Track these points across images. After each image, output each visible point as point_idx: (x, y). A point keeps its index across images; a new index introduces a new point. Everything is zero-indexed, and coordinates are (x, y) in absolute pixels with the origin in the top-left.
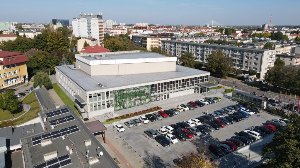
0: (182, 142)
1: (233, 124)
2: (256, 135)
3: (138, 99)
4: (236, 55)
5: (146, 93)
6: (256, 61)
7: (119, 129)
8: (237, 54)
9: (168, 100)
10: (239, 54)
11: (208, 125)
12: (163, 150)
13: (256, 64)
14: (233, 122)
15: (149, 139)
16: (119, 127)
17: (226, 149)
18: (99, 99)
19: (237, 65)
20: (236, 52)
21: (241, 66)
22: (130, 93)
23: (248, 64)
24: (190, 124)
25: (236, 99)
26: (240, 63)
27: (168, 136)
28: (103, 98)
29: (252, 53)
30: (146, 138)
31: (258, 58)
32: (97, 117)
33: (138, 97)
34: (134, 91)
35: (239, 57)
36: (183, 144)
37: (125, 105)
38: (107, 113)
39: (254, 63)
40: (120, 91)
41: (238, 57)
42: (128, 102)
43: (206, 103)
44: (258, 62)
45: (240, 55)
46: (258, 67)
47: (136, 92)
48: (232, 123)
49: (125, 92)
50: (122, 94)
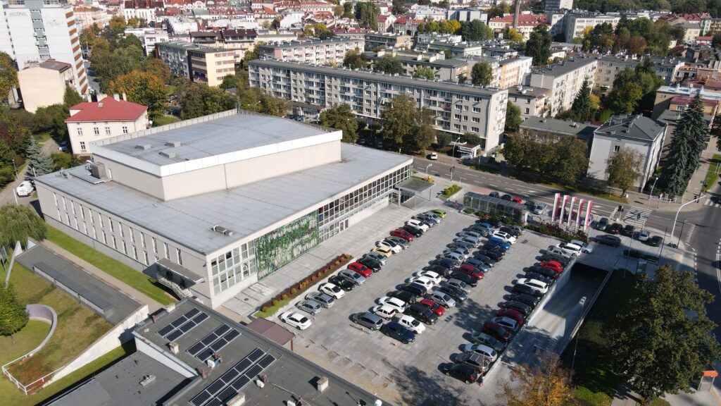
0: (430, 326)
1: (493, 269)
2: (540, 287)
3: (298, 244)
4: (435, 102)
5: (310, 228)
6: (476, 114)
7: (300, 324)
8: (438, 98)
9: (348, 231)
10: (442, 100)
11: (459, 282)
12: (408, 351)
13: (478, 120)
14: (491, 265)
15: (368, 333)
16: (299, 319)
17: (512, 326)
18: (230, 264)
19: (438, 121)
20: (435, 95)
21: (447, 125)
22: (284, 235)
23: (460, 121)
24: (425, 285)
25: (471, 210)
26: (444, 119)
27: (404, 321)
28: (237, 260)
29: (468, 98)
30: (362, 333)
31: (480, 109)
32: (230, 303)
33: (297, 241)
34: (289, 230)
35: (442, 105)
36: (434, 330)
37: (276, 263)
38: (244, 290)
39: (473, 118)
40: (266, 236)
41: (440, 106)
42: (280, 255)
43: (425, 227)
44: (481, 115)
45: (444, 101)
46: (481, 126)
47: (294, 231)
48: (490, 267)
49: (275, 236)
50: (269, 241)
